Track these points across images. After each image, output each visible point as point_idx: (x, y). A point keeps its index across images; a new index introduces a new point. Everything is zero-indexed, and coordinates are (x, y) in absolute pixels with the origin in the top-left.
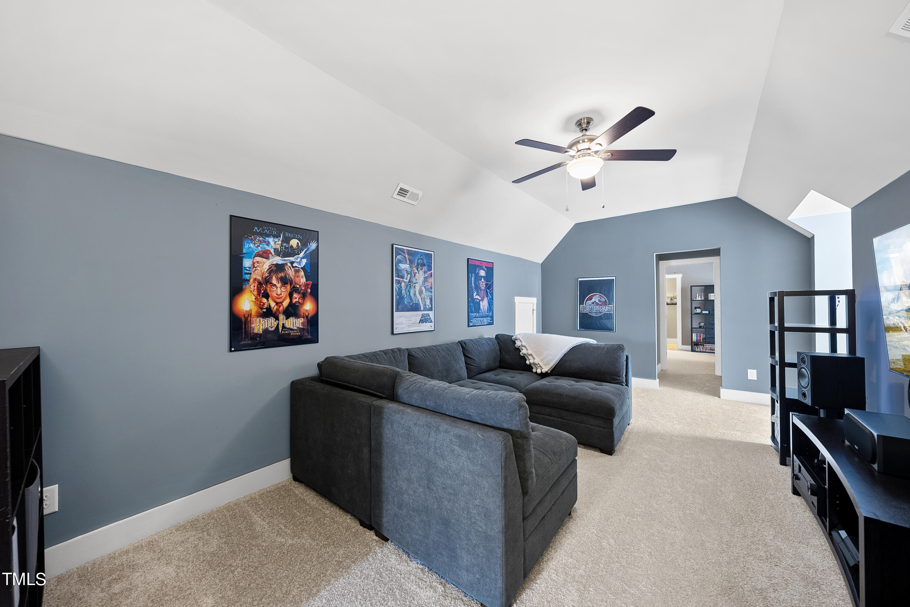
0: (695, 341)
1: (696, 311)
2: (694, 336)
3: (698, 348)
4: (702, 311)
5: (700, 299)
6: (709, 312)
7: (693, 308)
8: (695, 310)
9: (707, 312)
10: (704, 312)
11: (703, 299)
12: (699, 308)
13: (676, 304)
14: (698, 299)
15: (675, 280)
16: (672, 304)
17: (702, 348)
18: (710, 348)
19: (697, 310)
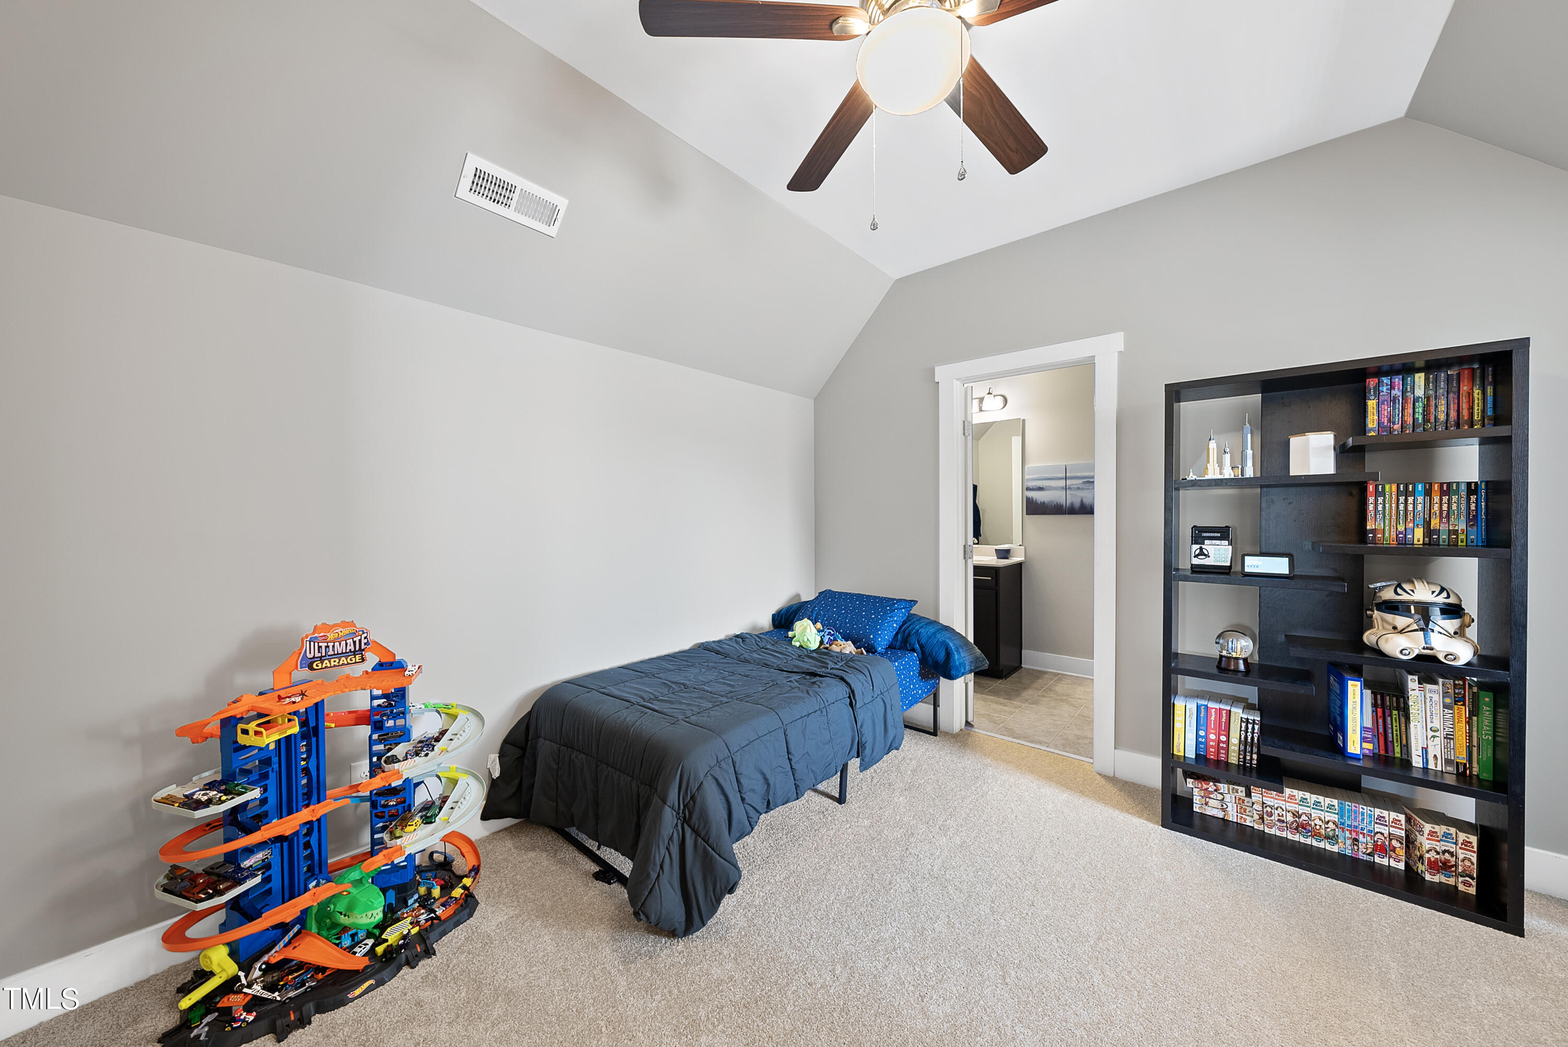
0: (1191, 754)
1: (1202, 553)
2: (1186, 710)
3: (1207, 795)
4: (1239, 557)
5: (1228, 473)
6: (1292, 566)
7: (1185, 533)
8: (1195, 547)
9: (1280, 566)
10: (1254, 564)
11: (1249, 473)
12: (1223, 533)
13: (1087, 510)
14: (1213, 473)
15: (1087, 367)
16: (1072, 511)
17: (1240, 801)
18: (1296, 815)
19: (1209, 546)
